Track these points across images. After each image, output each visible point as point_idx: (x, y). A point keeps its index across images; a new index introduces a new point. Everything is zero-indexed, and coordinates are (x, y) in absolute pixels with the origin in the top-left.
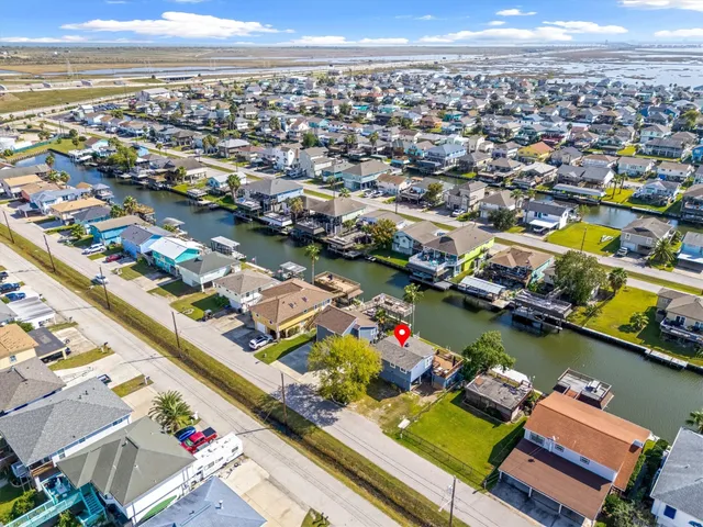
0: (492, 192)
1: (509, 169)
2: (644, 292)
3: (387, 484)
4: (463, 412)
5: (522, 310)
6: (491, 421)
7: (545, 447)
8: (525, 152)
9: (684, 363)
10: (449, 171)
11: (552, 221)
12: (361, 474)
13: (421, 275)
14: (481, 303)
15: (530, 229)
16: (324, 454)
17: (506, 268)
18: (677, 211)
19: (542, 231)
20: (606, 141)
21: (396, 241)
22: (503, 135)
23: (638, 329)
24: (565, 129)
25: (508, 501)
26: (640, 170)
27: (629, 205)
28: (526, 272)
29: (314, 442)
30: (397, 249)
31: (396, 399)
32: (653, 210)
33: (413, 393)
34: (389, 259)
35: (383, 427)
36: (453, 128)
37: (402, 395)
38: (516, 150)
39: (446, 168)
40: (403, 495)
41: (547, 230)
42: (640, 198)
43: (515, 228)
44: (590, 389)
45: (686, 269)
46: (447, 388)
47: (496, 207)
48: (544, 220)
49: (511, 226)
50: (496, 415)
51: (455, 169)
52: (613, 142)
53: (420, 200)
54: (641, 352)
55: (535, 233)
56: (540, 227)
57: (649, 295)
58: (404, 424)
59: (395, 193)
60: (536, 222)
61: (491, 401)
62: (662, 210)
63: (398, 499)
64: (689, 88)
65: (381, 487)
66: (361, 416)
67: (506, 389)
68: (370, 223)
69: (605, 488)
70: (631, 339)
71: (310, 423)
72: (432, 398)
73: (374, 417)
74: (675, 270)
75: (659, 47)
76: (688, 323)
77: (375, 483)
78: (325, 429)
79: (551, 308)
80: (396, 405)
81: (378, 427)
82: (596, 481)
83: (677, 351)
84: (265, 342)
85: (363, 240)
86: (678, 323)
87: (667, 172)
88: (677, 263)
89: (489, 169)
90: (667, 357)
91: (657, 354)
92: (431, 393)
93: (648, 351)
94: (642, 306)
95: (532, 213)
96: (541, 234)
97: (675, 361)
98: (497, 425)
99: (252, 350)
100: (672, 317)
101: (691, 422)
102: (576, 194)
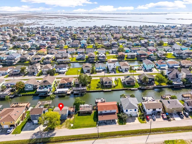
0: (43, 66)
1: (39, 58)
2: (95, 79)
3: (79, 137)
4: (82, 117)
5: (75, 92)
6: (89, 115)
7: (103, 113)
8: (40, 52)
9: (111, 90)
10: (18, 62)
11: (65, 70)
12: (72, 139)
13: (42, 94)
14: (64, 95)
15: (60, 73)
16: (59, 141)
17: (64, 84)
18: (88, 60)
19: (63, 73)
20: (59, 45)
21: (26, 87)
22: (26, 48)
23: (100, 87)
24: (46, 43)
25: (103, 125)
26: (73, 52)
27: (77, 61)
28: (70, 83)
29: (54, 140)
30: (27, 90)
31: (65, 122)
32: (83, 61)
33: (68, 119)
34: (27, 93)
35: (68, 128)
36: (5, 48)
37: (66, 121)
38: (35, 52)
39: (16, 62)
40: (84, 136)
41: (64, 72)
42: (78, 59)
43: (56, 74)
44: (102, 100)
45: (99, 72)
46: (75, 114)
47: (47, 70)
48: (62, 70)
49: (55, 74)
50: (89, 113)
51: (20, 62)
52: (61, 45)
53: (19, 74)
54: (103, 91)
55: (62, 74)
56: (63, 72)
57: (97, 80)
58: (72, 125)
59: (6, 74)
60: (61, 71)
61: (87, 111)
62: (85, 61)
63: (84, 138)
64: (66, 27)
65: (78, 138)
66: (61, 129)
67: (88, 108)
68: (11, 85)
69: (116, 113)
70: (100, 89)
71: (49, 138)
72: (73, 118)
73: (64, 128)
74: (97, 73)
75: (48, 13)
76: (108, 82)
77: (76, 138)
78: (55, 136)
79: (82, 89)
80: (67, 123)
81: (67, 129)
82: (114, 113)
83: (108, 88)
84: (12, 129)
85: (12, 91)
86: (106, 83)
87: (80, 51)
88: (96, 72)
89: (33, 59)
90: (108, 90)
91: (106, 90)
92: (72, 117)
93: (104, 90)
94: (97, 83)
95: (58, 69)
96: (64, 74)
97: (109, 90)
98: (90, 115)
99: (9, 133)
100: (104, 82)
101: (121, 97)
102: (63, 61)
